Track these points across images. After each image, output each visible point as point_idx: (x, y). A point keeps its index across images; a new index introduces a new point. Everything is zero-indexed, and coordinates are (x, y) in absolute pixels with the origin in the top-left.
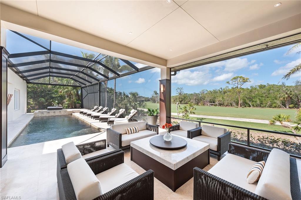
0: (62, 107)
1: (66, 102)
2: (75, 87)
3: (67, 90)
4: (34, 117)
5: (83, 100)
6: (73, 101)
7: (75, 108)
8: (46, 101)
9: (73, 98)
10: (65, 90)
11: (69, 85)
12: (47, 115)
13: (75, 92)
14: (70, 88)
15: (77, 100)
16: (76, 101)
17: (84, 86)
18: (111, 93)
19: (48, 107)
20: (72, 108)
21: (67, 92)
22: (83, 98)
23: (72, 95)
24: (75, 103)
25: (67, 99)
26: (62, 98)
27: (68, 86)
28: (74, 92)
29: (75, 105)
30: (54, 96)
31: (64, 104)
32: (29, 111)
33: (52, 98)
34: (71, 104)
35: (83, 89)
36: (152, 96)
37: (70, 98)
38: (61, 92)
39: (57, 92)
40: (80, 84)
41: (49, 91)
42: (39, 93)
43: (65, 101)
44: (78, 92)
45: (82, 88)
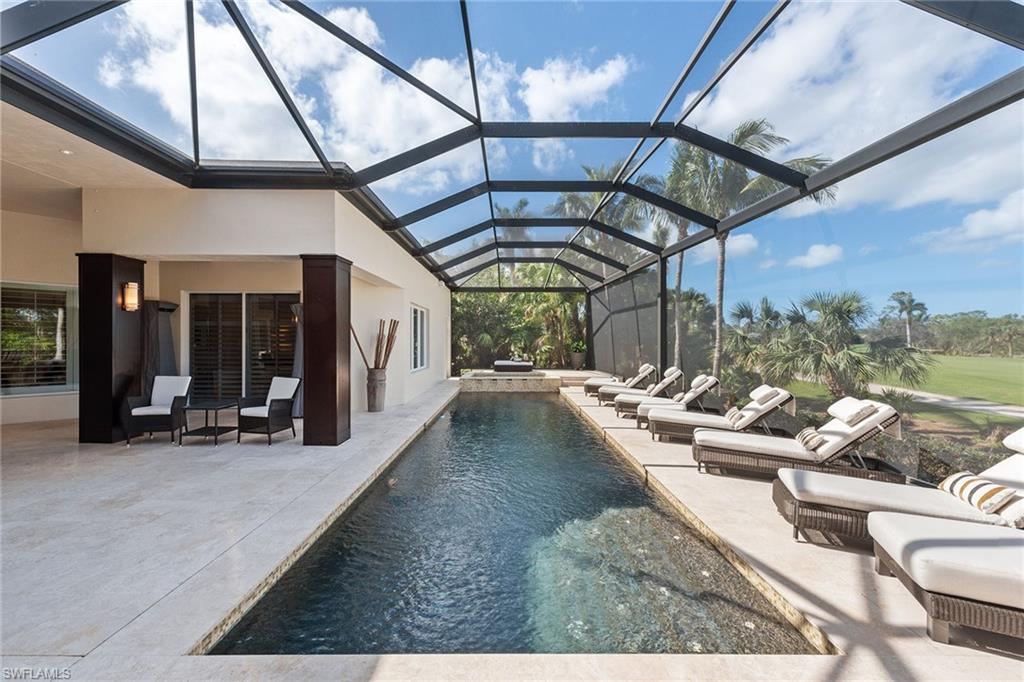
0: (531, 363)
1: (544, 344)
2: (567, 293)
3: (545, 305)
4: (460, 393)
5: (595, 338)
6: (561, 341)
7: (569, 366)
8: (496, 344)
9: (561, 334)
10: (540, 307)
11: (551, 286)
12: (491, 390)
13: (569, 312)
14: (554, 297)
15: (574, 341)
16: (569, 341)
17: (597, 284)
18: (691, 311)
19: (497, 363)
20: (559, 367)
21: (545, 311)
22: (594, 331)
23: (559, 321)
24: (567, 350)
25: (547, 334)
26: (533, 331)
27: (549, 290)
28: (565, 311)
29: (569, 356)
30: (514, 326)
31: (538, 352)
32: (455, 372)
33: (509, 332)
34: (558, 351)
35: (592, 297)
36: (882, 321)
37: (555, 332)
38: (529, 314)
39: (520, 313)
40: (585, 279)
41: (502, 313)
42: (478, 320)
43: (540, 341)
44: (575, 311)
45: (589, 296)
